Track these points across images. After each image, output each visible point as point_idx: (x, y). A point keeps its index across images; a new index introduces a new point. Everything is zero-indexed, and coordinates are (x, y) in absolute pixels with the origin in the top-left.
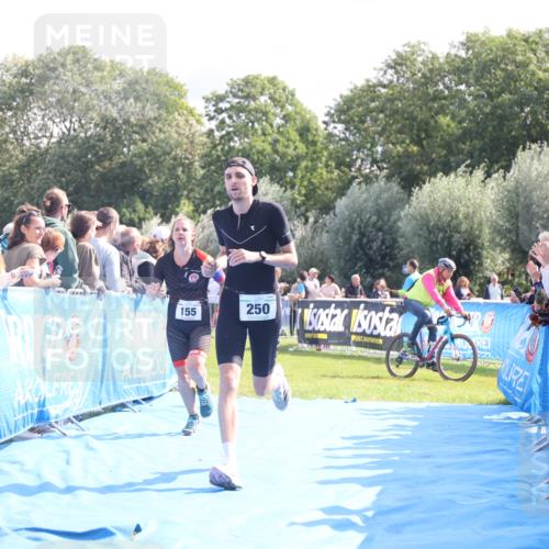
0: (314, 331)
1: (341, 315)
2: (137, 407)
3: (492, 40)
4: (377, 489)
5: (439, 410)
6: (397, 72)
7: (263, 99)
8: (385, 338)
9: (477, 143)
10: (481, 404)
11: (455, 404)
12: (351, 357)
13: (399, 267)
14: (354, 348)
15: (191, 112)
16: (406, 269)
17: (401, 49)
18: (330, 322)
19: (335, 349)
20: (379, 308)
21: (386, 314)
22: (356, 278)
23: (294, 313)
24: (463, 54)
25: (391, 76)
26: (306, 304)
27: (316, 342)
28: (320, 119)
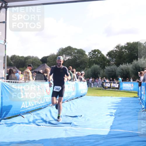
0: (105, 87)
1: (110, 84)
3: (131, 43)
4: (116, 110)
5: (124, 98)
7: (97, 53)
8: (116, 88)
9: (129, 59)
10: (131, 97)
11: (127, 97)
12: (111, 90)
13: (117, 77)
14: (111, 89)
15: (86, 55)
16: (118, 77)
17: (117, 45)
18: (108, 85)
19: (108, 89)
20: (115, 83)
21: (116, 84)
22: (111, 79)
23: (102, 84)
24: (126, 45)
25: (116, 49)
26: (104, 83)
27: (106, 88)
28: (105, 56)
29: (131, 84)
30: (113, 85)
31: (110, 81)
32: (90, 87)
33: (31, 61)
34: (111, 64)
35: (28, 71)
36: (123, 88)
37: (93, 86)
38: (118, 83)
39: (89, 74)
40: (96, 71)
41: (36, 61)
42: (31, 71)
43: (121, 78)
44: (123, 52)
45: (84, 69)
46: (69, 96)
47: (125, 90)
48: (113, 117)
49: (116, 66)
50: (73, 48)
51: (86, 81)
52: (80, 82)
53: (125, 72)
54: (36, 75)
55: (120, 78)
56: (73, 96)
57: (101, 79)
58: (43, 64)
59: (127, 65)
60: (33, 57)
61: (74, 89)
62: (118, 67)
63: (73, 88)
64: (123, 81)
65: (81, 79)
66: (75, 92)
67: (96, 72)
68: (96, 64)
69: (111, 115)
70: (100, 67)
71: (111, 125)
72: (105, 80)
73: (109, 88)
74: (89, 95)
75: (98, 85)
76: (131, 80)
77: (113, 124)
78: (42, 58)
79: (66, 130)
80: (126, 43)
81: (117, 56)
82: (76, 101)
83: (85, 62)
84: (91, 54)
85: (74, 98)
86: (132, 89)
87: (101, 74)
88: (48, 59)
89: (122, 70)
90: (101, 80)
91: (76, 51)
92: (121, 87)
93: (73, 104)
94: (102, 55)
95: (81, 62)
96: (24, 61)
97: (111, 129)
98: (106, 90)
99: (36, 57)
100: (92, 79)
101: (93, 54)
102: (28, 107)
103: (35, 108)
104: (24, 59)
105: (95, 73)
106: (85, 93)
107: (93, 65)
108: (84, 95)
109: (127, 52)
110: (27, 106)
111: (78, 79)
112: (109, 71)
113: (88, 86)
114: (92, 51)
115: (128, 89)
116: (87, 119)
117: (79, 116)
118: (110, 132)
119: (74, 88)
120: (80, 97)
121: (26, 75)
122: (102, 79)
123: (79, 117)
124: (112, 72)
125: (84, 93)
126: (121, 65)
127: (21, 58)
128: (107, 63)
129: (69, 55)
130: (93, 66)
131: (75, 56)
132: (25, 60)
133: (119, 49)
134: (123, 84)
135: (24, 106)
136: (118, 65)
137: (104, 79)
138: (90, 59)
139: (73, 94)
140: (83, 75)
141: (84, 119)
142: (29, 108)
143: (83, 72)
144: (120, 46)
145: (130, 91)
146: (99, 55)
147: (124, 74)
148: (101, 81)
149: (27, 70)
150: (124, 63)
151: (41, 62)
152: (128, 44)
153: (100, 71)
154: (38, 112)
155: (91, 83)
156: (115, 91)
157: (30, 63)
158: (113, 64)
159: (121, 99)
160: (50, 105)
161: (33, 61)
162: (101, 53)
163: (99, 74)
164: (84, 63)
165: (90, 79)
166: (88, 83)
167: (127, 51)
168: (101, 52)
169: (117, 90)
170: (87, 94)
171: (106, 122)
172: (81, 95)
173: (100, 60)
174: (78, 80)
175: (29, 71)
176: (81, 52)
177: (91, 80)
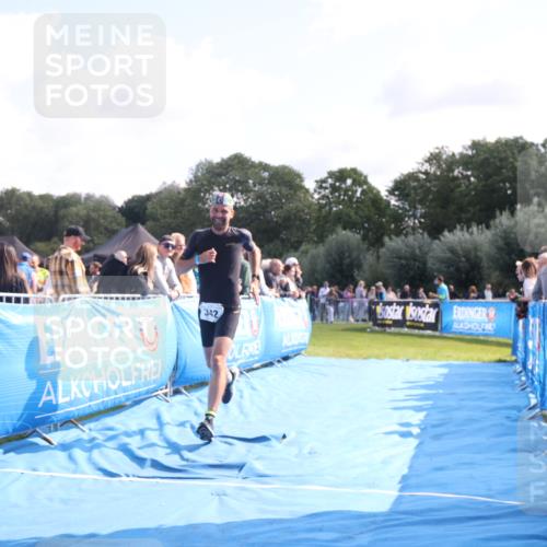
0: (383, 319)
1: (400, 309)
2: (279, 365)
3: (486, 144)
4: (424, 413)
5: (460, 366)
6: (430, 165)
7: (349, 182)
8: (425, 323)
10: (484, 362)
11: (470, 362)
12: (406, 334)
13: (433, 280)
14: (406, 330)
15: (307, 191)
16: (436, 282)
17: (432, 151)
18: (393, 313)
19: (393, 329)
20: (423, 305)
21: (427, 308)
22: (407, 287)
23: (370, 308)
24: (470, 153)
25: (426, 167)
26: (377, 304)
27: (383, 325)
28: (384, 193)
29: (484, 309)
30: (414, 315)
31: (404, 295)
32: (322, 320)
33: (83, 212)
34: (408, 226)
35: (69, 254)
36: (456, 326)
37: (331, 317)
38: (434, 305)
39: (319, 267)
40: (347, 254)
41: (101, 213)
42: (79, 253)
43: (446, 283)
44: (456, 178)
45: (296, 249)
46: (237, 357)
47: (461, 333)
48: (413, 442)
49: (426, 235)
50: (253, 162)
51: (303, 294)
52: (279, 300)
53: (463, 259)
54: (100, 269)
55: (444, 286)
56: (252, 356)
57: (368, 287)
58: (131, 228)
59: (472, 234)
60: (89, 197)
61: (255, 328)
62: (437, 241)
63: (252, 326)
64: (453, 296)
65: (285, 288)
66: (258, 341)
67: (347, 261)
68: (345, 229)
69: (404, 435)
70: (364, 238)
71: (405, 471)
72: (381, 294)
73: (397, 323)
74: (317, 355)
75: (353, 313)
76: (488, 294)
77: (410, 467)
78: (126, 203)
79: (221, 494)
80: (470, 143)
81: (431, 197)
82: (262, 379)
83: (303, 221)
84: (326, 188)
85: (256, 366)
86: (489, 327)
87: (366, 267)
88: (149, 205)
89: (452, 250)
90: (364, 294)
91: (266, 174)
92: (445, 319)
93: (253, 388)
94: (371, 189)
95: (287, 219)
96: (52, 213)
97: (402, 489)
98: (384, 332)
99: (102, 196)
100: (328, 290)
101: (334, 189)
102: (67, 399)
103: (95, 404)
104: (51, 204)
105: (341, 265)
106: (300, 344)
107: (332, 231)
108: (297, 353)
109: (472, 179)
110: (63, 397)
111: (274, 290)
112: (400, 258)
113: (314, 318)
114: (331, 174)
115: (475, 328)
116: (306, 451)
117: (276, 438)
118: (399, 500)
119: (255, 324)
120: (279, 361)
121: (61, 273)
122: (369, 290)
123: (273, 442)
124: (412, 262)
125: (296, 343)
126: (446, 233)
127: (40, 204)
128: (389, 222)
129: (237, 191)
130: (334, 236)
131: (260, 196)
132: (56, 212)
133: (439, 167)
134: (455, 307)
135: (52, 397)
136: (435, 230)
137: (377, 288)
138: (321, 207)
139: (251, 349)
140: (293, 273)
141: (294, 450)
142: (71, 404)
143: (292, 260)
144: (444, 157)
145: (482, 338)
146: (359, 190)
147: (458, 269)
148: (367, 297)
149: (64, 252)
150: (458, 227)
151: (122, 219)
152: (475, 145)
153: (361, 257)
154: (110, 421)
155: (324, 305)
156: (422, 336)
157: (77, 223)
158: (414, 229)
159: (445, 371)
160: (160, 392)
161: (88, 216)
162: (366, 182)
163: (359, 266)
164: (298, 223)
165: (322, 289)
166: (314, 306)
167: (472, 175)
168: (366, 177)
169: (429, 332)
170: (310, 349)
171: (385, 462)
172: (284, 352)
173: (360, 213)
174: (272, 293)
175: (75, 257)
176: (287, 178)
177: (325, 291)
